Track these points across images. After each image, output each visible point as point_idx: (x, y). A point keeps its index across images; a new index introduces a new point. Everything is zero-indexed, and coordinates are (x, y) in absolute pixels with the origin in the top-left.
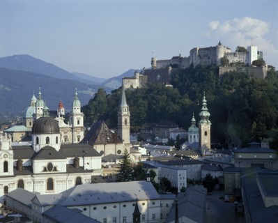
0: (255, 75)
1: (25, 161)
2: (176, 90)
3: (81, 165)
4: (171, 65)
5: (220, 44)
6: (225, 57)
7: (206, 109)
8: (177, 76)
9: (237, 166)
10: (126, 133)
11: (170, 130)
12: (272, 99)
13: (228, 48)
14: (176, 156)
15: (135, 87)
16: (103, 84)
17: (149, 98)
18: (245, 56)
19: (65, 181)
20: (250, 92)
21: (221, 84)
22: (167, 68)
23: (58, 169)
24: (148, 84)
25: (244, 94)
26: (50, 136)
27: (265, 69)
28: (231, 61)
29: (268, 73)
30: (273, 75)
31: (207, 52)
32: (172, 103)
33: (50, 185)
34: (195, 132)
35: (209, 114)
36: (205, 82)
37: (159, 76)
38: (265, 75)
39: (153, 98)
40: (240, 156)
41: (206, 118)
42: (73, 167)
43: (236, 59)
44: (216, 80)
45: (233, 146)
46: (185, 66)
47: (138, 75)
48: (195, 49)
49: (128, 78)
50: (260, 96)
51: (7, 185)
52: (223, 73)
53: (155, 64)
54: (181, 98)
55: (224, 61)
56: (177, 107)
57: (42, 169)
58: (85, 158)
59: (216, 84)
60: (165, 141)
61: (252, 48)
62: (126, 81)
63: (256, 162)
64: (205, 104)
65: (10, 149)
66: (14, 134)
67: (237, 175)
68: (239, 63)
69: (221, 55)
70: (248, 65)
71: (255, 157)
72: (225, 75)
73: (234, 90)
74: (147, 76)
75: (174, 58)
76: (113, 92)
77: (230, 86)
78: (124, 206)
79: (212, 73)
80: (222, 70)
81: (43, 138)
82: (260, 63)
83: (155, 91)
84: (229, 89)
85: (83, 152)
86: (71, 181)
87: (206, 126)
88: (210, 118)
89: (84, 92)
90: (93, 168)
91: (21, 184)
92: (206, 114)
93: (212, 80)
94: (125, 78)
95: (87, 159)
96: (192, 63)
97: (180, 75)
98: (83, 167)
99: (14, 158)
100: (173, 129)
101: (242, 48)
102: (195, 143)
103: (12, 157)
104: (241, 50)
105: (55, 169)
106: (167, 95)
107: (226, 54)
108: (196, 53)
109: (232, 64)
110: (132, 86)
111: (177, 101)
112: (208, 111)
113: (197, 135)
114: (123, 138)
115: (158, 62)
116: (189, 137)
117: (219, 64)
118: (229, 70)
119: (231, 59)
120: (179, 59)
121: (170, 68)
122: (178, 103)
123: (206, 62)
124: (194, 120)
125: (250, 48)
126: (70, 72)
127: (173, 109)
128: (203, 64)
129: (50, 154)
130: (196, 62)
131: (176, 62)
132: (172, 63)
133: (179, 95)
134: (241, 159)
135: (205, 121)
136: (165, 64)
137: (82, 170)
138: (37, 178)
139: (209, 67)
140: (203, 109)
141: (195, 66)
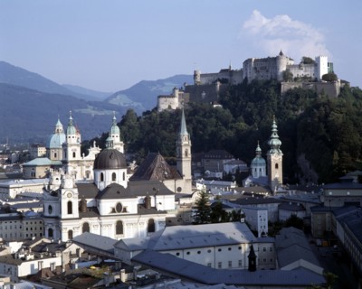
0: (326, 93)
1: (89, 201)
2: (227, 112)
3: (153, 205)
4: (219, 80)
5: (281, 54)
6: (287, 70)
7: (277, 136)
8: (228, 94)
9: (327, 204)
10: (186, 167)
11: (224, 161)
12: (355, 124)
13: (290, 59)
14: (245, 194)
15: (174, 107)
16: (107, 100)
17: (194, 121)
18: (313, 68)
19: (136, 224)
20: (327, 116)
21: (284, 104)
22: (214, 83)
23: (128, 209)
24: (190, 104)
25: (319, 118)
26: (116, 171)
27: (338, 85)
28: (295, 75)
29: (342, 89)
30: (348, 93)
31: (264, 64)
32: (223, 128)
33: (119, 228)
34: (261, 164)
35: (280, 143)
36: (264, 101)
37: (204, 94)
38: (338, 92)
39: (199, 122)
40: (331, 193)
41: (277, 147)
42: (144, 208)
43: (301, 73)
44: (278, 98)
45: (307, 180)
46: (237, 80)
47: (177, 92)
48: (250, 60)
49: (165, 97)
50: (341, 120)
51: (71, 228)
52: (286, 90)
53: (198, 79)
54: (234, 122)
55: (287, 76)
56: (231, 133)
57: (110, 210)
58: (157, 197)
59: (278, 103)
60: (219, 175)
61: (321, 58)
62: (162, 100)
63: (350, 200)
64: (275, 130)
65: (74, 187)
66: (37, 168)
67: (327, 215)
68: (305, 78)
69: (283, 68)
70: (316, 80)
71: (348, 193)
72: (289, 92)
73: (300, 112)
74: (188, 94)
75: (223, 71)
76: (145, 114)
77: (296, 107)
78: (220, 250)
79: (272, 90)
80: (285, 87)
81: (108, 174)
82: (330, 77)
83: (202, 113)
84: (294, 110)
85: (154, 189)
86: (143, 223)
87: (276, 157)
88: (282, 148)
89: (83, 111)
90: (166, 209)
91: (86, 227)
92: (276, 142)
93: (273, 98)
94: (162, 97)
95: (160, 198)
96: (246, 78)
97: (232, 93)
98: (155, 208)
99: (79, 198)
100: (228, 161)
101: (309, 59)
102: (261, 177)
103: (77, 196)
104: (307, 61)
105: (125, 210)
106: (217, 118)
107: (289, 67)
108: (250, 65)
109: (296, 79)
110: (170, 107)
111: (230, 125)
112: (279, 139)
113: (263, 168)
114: (184, 173)
115: (202, 76)
116: (253, 170)
117: (281, 79)
118: (293, 87)
119: (296, 73)
120: (228, 72)
121: (219, 84)
122: (231, 128)
123: (264, 76)
124: (259, 149)
125: (318, 59)
126: (61, 84)
127: (226, 135)
128: (260, 78)
129: (118, 192)
130: (252, 76)
131: (226, 76)
132: (221, 78)
133: (231, 118)
134: (331, 196)
135: (276, 151)
136: (212, 78)
137: (154, 211)
138: (104, 221)
139: (268, 83)
140: (273, 136)
141: (249, 82)
